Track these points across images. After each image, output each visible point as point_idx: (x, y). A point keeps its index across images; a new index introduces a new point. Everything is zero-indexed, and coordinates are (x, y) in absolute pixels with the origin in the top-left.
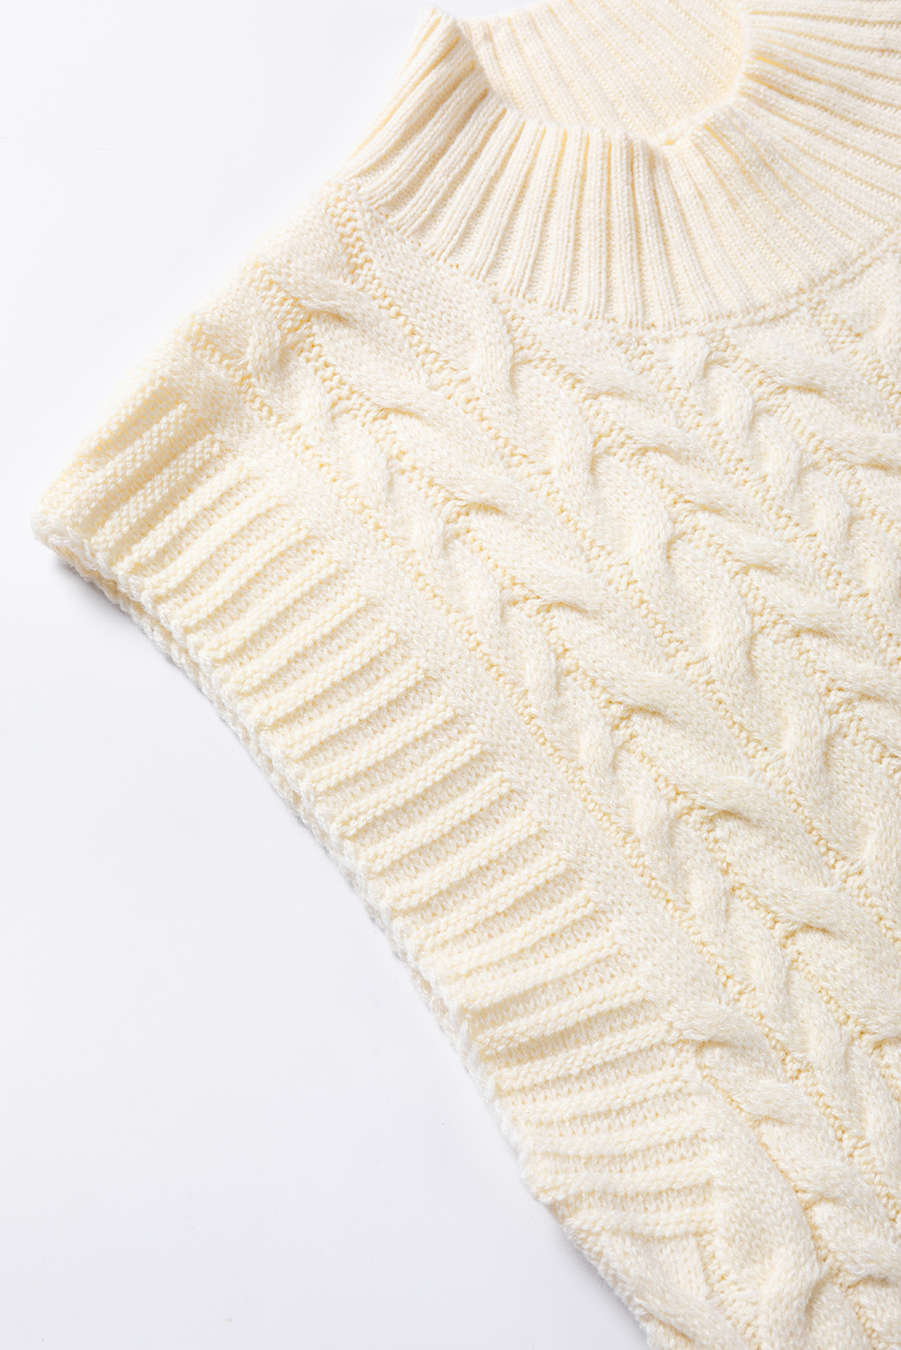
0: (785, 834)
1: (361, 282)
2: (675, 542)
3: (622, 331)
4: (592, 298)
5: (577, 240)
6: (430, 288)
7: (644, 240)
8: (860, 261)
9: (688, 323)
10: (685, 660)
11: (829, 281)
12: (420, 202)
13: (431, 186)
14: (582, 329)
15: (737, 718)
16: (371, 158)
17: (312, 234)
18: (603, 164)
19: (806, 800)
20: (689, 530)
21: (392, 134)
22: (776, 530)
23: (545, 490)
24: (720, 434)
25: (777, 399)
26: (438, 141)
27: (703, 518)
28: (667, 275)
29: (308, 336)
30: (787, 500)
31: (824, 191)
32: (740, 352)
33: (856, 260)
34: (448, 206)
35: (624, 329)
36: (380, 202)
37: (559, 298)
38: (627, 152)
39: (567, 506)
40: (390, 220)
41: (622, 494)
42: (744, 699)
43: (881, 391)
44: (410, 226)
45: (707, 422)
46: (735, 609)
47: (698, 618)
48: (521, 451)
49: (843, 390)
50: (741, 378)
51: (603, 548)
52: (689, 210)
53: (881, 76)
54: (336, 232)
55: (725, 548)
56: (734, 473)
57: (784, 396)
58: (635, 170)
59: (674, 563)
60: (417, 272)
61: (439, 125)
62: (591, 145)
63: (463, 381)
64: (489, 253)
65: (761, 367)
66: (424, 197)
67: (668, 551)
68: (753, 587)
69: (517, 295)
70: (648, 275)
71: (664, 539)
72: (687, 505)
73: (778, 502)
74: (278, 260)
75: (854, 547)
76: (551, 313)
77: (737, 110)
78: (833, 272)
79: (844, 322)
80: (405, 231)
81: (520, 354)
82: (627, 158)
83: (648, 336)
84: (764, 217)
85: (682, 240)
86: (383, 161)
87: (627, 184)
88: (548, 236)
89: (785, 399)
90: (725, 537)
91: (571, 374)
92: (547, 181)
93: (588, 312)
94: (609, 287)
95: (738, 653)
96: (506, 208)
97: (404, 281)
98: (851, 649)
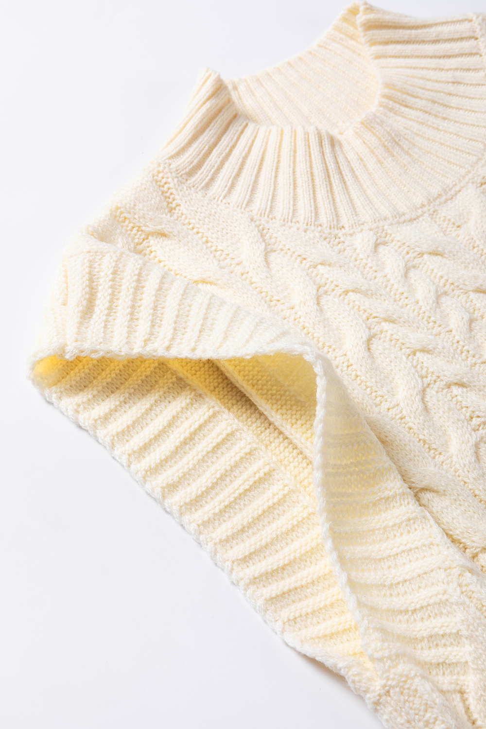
0: (462, 497)
1: (175, 216)
2: (371, 340)
3: (326, 232)
4: (307, 214)
5: (295, 184)
6: (215, 216)
7: (333, 182)
8: (454, 189)
9: (363, 224)
10: (386, 407)
11: (438, 199)
12: (205, 172)
13: (210, 163)
14: (303, 232)
15: (421, 437)
16: (175, 148)
17: (146, 191)
18: (305, 143)
19: (469, 479)
20: (378, 333)
21: (186, 135)
22: (428, 329)
23: (292, 318)
24: (388, 281)
25: (418, 260)
26: (212, 139)
27: (386, 326)
28: (348, 199)
29: (148, 247)
30: (432, 312)
31: (429, 154)
32: (394, 237)
33: (452, 189)
34: (220, 173)
35: (327, 230)
36: (182, 172)
37: (288, 215)
38: (318, 136)
39: (307, 324)
40: (189, 182)
41: (337, 315)
42: (424, 425)
43: (476, 253)
44: (200, 185)
45: (380, 275)
46: (412, 375)
47: (391, 382)
48: (275, 298)
49: (455, 253)
50: (396, 251)
51: (330, 347)
52: (355, 167)
53: (454, 95)
54: (160, 190)
55: (400, 341)
56: (399, 301)
57: (422, 258)
58: (324, 147)
59: (372, 352)
60: (206, 208)
61: (212, 131)
62: (297, 134)
63: (238, 264)
64: (246, 195)
65: (407, 244)
66: (207, 169)
67: (368, 345)
68: (419, 362)
69: (264, 216)
70: (338, 200)
71: (365, 338)
72: (374, 320)
73: (427, 314)
74: (128, 205)
75: (474, 336)
76: (285, 225)
77: (378, 114)
78: (440, 195)
79: (449, 220)
80: (198, 187)
81: (269, 247)
82: (318, 139)
83: (341, 233)
84: (398, 169)
85: (354, 182)
86: (183, 150)
87: (320, 153)
88: (278, 184)
89: (423, 260)
90: (400, 335)
91: (300, 256)
92: (274, 155)
93: (306, 222)
94: (316, 208)
95: (417, 399)
96: (253, 172)
97: (199, 213)
98: (481, 393)
